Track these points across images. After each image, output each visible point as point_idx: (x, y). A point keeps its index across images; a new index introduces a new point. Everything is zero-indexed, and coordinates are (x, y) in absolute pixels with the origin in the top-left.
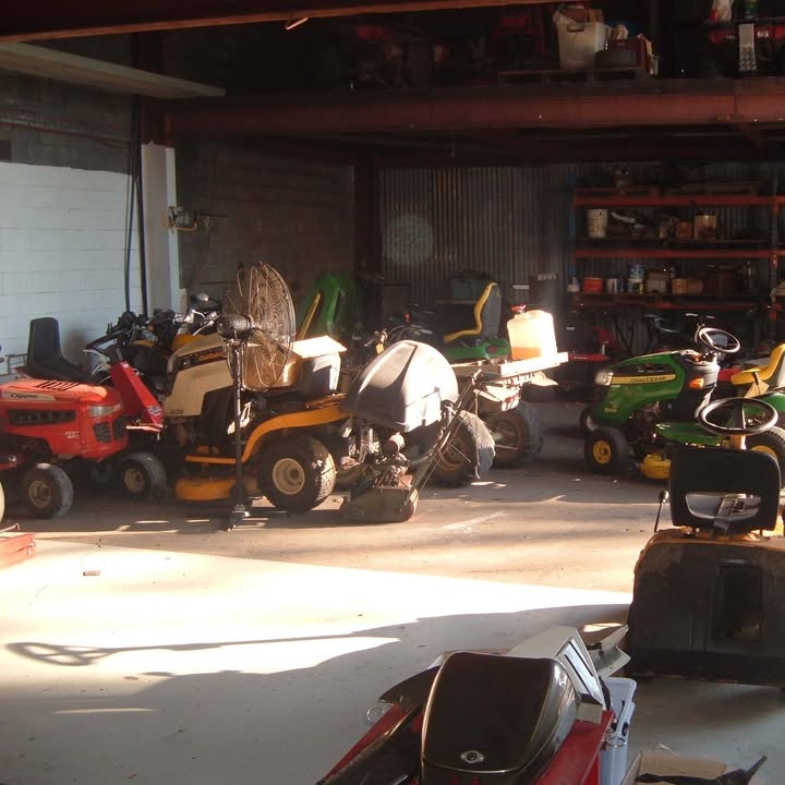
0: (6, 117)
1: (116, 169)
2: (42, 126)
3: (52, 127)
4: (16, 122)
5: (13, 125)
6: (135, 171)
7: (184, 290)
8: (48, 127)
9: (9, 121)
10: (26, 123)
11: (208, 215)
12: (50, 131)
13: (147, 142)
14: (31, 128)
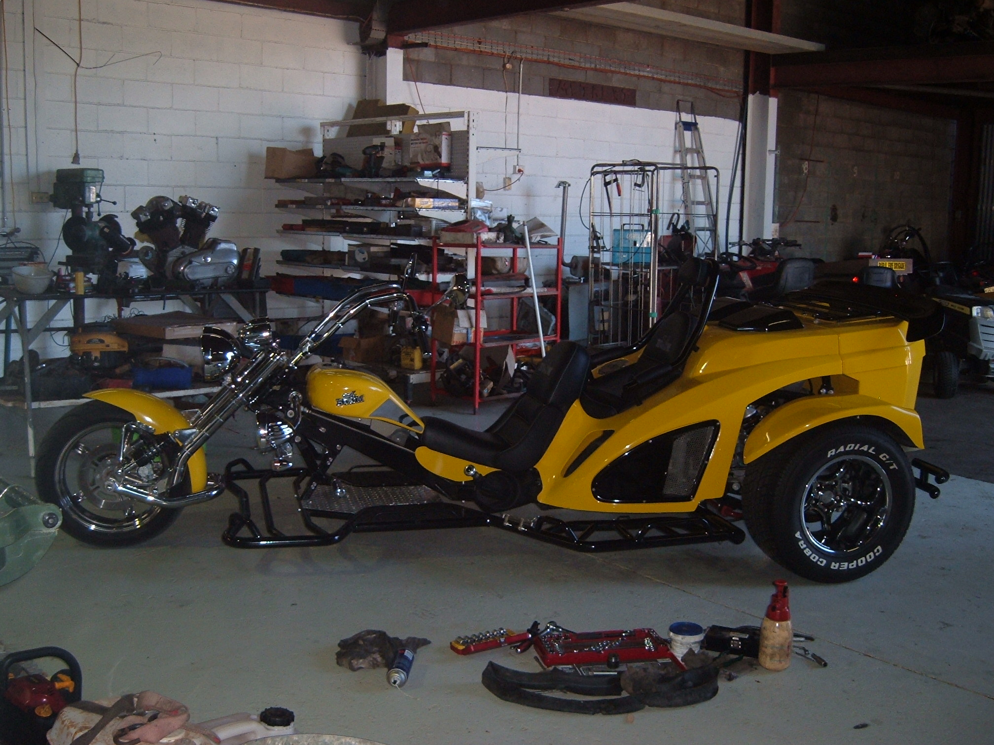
0: (634, 70)
1: (725, 116)
2: (663, 77)
3: (672, 79)
4: (642, 73)
5: (639, 77)
6: (742, 118)
7: (777, 225)
8: (668, 78)
9: (637, 73)
10: (650, 75)
11: (807, 160)
12: (670, 82)
13: (753, 93)
14: (653, 78)
